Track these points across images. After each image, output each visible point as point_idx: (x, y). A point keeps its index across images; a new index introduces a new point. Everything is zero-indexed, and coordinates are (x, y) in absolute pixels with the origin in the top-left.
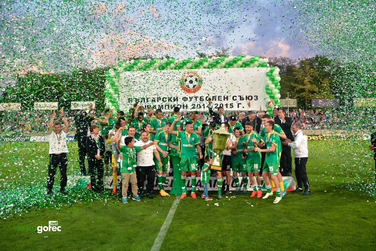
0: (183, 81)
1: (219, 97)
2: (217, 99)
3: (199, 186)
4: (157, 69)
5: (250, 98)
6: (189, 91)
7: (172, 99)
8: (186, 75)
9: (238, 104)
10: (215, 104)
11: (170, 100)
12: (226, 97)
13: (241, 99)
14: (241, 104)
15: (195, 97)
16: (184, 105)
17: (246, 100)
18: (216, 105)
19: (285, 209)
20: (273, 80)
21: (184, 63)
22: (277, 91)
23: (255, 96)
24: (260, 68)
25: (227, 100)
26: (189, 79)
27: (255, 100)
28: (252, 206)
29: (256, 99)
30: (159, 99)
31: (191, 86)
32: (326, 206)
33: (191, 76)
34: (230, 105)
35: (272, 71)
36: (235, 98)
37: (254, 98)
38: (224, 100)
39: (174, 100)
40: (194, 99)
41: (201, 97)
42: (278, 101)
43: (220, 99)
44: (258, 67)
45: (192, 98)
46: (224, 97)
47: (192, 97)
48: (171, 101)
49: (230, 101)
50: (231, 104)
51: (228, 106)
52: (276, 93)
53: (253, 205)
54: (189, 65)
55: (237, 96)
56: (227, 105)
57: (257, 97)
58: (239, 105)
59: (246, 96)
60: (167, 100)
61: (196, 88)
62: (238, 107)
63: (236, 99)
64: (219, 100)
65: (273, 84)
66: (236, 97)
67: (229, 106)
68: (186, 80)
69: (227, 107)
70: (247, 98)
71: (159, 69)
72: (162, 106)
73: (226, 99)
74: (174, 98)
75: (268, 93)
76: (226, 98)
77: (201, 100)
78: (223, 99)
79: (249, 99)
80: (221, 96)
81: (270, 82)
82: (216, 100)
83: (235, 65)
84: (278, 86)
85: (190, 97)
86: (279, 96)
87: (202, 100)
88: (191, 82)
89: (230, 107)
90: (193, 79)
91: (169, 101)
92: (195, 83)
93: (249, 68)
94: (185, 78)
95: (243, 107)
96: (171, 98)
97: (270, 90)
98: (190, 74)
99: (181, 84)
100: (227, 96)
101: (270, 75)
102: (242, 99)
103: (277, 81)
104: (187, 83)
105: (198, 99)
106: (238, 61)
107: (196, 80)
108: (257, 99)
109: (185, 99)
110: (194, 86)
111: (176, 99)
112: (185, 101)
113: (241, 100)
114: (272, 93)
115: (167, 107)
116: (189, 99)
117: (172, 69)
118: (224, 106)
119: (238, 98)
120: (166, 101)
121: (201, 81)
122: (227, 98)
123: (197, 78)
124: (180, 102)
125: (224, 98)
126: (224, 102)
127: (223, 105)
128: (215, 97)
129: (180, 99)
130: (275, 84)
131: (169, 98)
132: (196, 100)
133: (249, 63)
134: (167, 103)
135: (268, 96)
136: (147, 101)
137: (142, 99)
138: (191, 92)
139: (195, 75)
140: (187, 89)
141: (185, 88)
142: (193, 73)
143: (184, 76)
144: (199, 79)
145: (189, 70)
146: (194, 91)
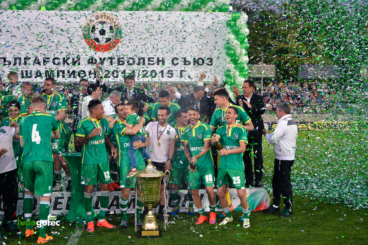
0: (89, 30)
1: (149, 59)
2: (146, 62)
3: (115, 207)
4: (43, 8)
5: (200, 62)
7: (70, 61)
8: (95, 20)
9: (182, 71)
10: (143, 71)
11: (65, 61)
12: (161, 59)
14: (185, 71)
15: (109, 58)
16: (90, 71)
17: (194, 64)
18: (145, 72)
19: (252, 239)
20: (237, 33)
22: (244, 51)
23: (208, 59)
24: (217, 13)
25: (163, 64)
26: (99, 27)
27: (208, 64)
28: (201, 236)
29: (210, 63)
30: (47, 60)
31: (103, 40)
32: (313, 233)
33: (102, 23)
34: (168, 73)
35: (235, 20)
36: (175, 62)
37: (207, 61)
38: (158, 64)
39: (74, 64)
40: (107, 61)
41: (119, 59)
42: (244, 67)
43: (151, 63)
44: (214, 11)
45: (104, 60)
46: (158, 58)
47: (105, 58)
48: (68, 64)
49: (168, 65)
50: (169, 71)
51: (164, 74)
52: (241, 55)
53: (203, 234)
54: (99, 4)
55: (180, 59)
56: (162, 72)
57: (212, 60)
58: (183, 73)
59: (194, 59)
60: (61, 61)
62: (181, 76)
63: (178, 63)
64: (149, 64)
65: (237, 39)
66: (177, 59)
67: (166, 74)
68: (94, 29)
69: (163, 76)
70: (196, 62)
71: (47, 9)
72: (52, 72)
73: (161, 63)
74: (73, 58)
75: (228, 54)
76: (160, 61)
77: (119, 64)
78: (155, 62)
79: (198, 64)
80: (153, 58)
81: (232, 36)
82: (144, 63)
83: (177, 6)
84: (246, 43)
85: (100, 59)
86: (246, 59)
87: (121, 63)
88: (103, 32)
89: (168, 77)
90: (106, 27)
91: (64, 64)
92: (109, 34)
93: (200, 12)
94: (92, 25)
95: (189, 77)
96: (68, 59)
97: (233, 50)
98: (100, 20)
99: (86, 35)
101: (231, 25)
102: (187, 63)
103: (244, 34)
105: (115, 61)
106: (181, 0)
107: (111, 29)
108: (212, 64)
109: (92, 61)
110: (108, 40)
111: (77, 61)
112: (92, 64)
113: (185, 64)
114: (234, 54)
115: (61, 74)
117: (69, 9)
118: (158, 73)
119: (181, 62)
120: (59, 63)
121: (119, 32)
122: (163, 61)
123: (113, 25)
125: (158, 61)
126: (158, 68)
127: (155, 72)
128: (143, 59)
129: (83, 61)
130: (239, 40)
131: (64, 59)
132: (111, 63)
133: (199, 4)
134: (61, 68)
135: (228, 59)
136: (25, 63)
137: (15, 59)
138: (102, 49)
139: (109, 20)
140: (94, 45)
141: (92, 42)
142: (106, 17)
143: (89, 23)
144: (116, 28)
145: (99, 13)
146: (107, 48)
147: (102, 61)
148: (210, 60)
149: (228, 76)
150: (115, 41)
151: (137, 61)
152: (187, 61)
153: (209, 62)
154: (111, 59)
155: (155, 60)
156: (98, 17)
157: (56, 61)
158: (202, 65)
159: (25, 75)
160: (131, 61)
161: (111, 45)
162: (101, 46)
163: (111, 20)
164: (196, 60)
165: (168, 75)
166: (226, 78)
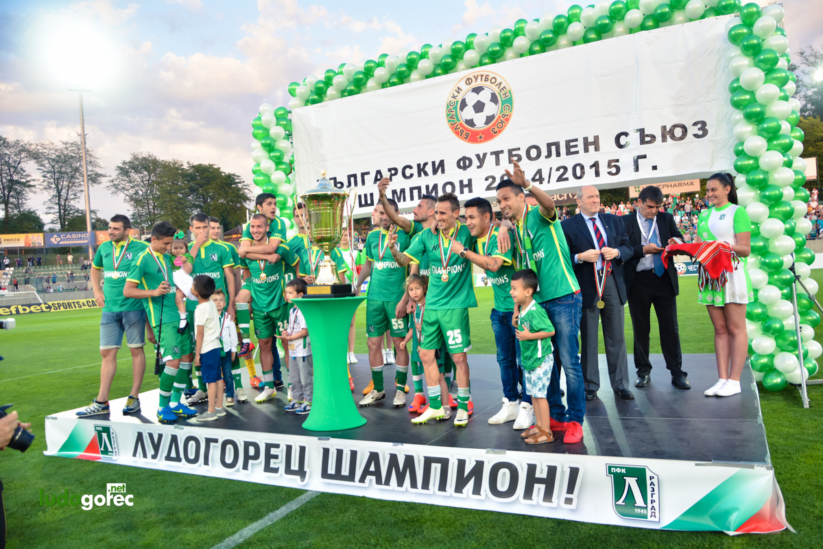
0: (456, 108)
1: (568, 142)
2: (563, 150)
5: (678, 132)
6: (473, 137)
7: (429, 169)
8: (465, 87)
9: (637, 159)
10: (558, 169)
11: (421, 170)
12: (591, 139)
13: (645, 138)
14: (645, 157)
15: (492, 153)
16: (461, 182)
17: (664, 139)
18: (562, 170)
20: (755, 51)
21: (456, 54)
22: (776, 91)
23: (695, 124)
24: (711, 19)
25: (597, 149)
26: (472, 99)
27: (696, 136)
29: (700, 133)
30: (393, 172)
31: (480, 120)
33: (477, 90)
34: (609, 166)
35: (749, 21)
36: (623, 140)
37: (692, 130)
38: (586, 150)
39: (435, 172)
40: (490, 159)
41: (510, 151)
42: (780, 127)
43: (572, 150)
44: (703, 17)
45: (484, 158)
46: (586, 139)
47: (485, 155)
48: (426, 174)
49: (608, 150)
50: (610, 162)
51: (601, 169)
52: (770, 99)
54: (470, 55)
55: (631, 133)
56: (596, 165)
57: (704, 124)
58: (640, 161)
59: (664, 128)
60: (415, 171)
61: (494, 127)
62: (637, 169)
63: (628, 144)
64: (569, 153)
65: (757, 65)
66: (626, 134)
67: (603, 169)
68: (464, 104)
69: (597, 174)
70: (668, 133)
72: (403, 191)
73: (591, 148)
74: (434, 163)
75: (737, 105)
76: (592, 144)
78: (581, 147)
79: (673, 137)
80: (576, 140)
81: (745, 61)
82: (558, 154)
83: (619, 27)
85: (478, 156)
88: (479, 107)
89: (610, 173)
90: (485, 97)
91: (419, 175)
92: (490, 109)
93: (668, 28)
94: (459, 99)
95: (655, 168)
96: (426, 164)
97: (746, 92)
98: (474, 85)
99: (451, 117)
100: (596, 138)
101: (743, 37)
102: (647, 139)
103: (772, 51)
104: (469, 113)
105: (504, 158)
106: (628, 10)
107: (494, 99)
108: (705, 133)
109: (464, 163)
110: (489, 119)
111: (439, 167)
112: (465, 168)
113: (643, 142)
114: (753, 102)
115: (415, 192)
116: (476, 162)
117: (425, 76)
118: (587, 169)
119: (634, 138)
120: (412, 175)
121: (509, 102)
122: (596, 143)
123: (496, 90)
124: (453, 174)
125: (587, 144)
126: (586, 159)
127: (582, 168)
128: (557, 145)
129: (451, 166)
130: (762, 65)
131: (419, 165)
132: (498, 163)
133: (667, 10)
134: (416, 181)
135: (738, 115)
136: (363, 182)
137: (349, 177)
138: (481, 138)
139: (488, 83)
140: (468, 132)
141: (461, 128)
142: (484, 78)
143: (456, 94)
144: (502, 94)
145: (471, 73)
146: (488, 135)
147: (481, 160)
148: (699, 126)
149: (740, 153)
150: (502, 119)
151: (544, 152)
152: (647, 136)
153: (699, 129)
154: (497, 154)
155: (580, 144)
156: (470, 81)
157: (408, 172)
158: (682, 138)
159: (363, 203)
160: (534, 153)
161: (496, 128)
162: (477, 133)
163: (493, 80)
164: (668, 130)
165: (609, 170)
166: (736, 157)
